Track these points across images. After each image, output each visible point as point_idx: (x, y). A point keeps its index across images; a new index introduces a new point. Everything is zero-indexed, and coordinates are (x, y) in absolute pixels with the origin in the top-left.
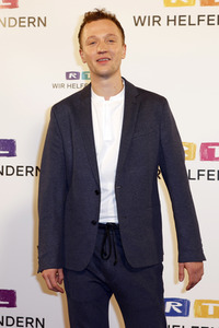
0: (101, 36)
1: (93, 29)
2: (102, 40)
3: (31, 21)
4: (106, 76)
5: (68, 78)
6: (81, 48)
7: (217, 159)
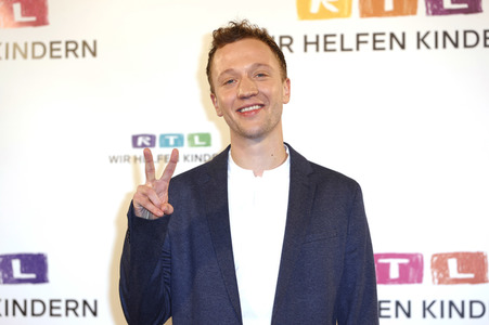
0: (243, 68)
1: (229, 57)
2: (245, 75)
3: (71, 48)
4: (258, 137)
5: (135, 144)
6: (212, 90)
7: (394, 281)
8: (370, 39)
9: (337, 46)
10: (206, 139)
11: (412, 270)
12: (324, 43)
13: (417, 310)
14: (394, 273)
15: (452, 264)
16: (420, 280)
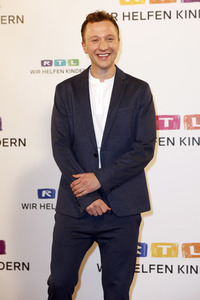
7: (166, 128)
8: (154, 14)
9: (139, 17)
10: (76, 62)
11: (175, 123)
12: (133, 16)
13: (177, 142)
14: (166, 125)
15: (194, 120)
16: (179, 128)
